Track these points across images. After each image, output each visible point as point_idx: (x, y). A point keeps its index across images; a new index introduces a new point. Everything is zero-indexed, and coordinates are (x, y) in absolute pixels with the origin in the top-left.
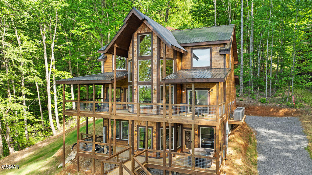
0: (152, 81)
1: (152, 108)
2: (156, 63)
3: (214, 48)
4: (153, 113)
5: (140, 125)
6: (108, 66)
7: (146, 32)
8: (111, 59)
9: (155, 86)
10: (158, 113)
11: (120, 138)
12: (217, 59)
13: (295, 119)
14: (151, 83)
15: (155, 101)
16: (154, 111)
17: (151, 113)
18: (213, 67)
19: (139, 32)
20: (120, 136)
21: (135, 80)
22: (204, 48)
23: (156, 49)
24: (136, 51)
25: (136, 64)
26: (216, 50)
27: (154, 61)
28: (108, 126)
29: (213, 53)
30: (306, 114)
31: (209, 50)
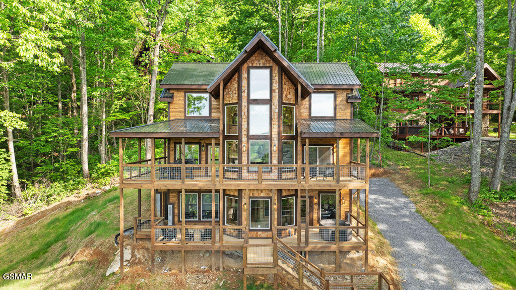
0: (271, 134)
1: (271, 171)
2: (277, 111)
3: (338, 93)
4: (273, 178)
5: (251, 195)
6: (177, 110)
7: (262, 65)
8: (182, 98)
9: (275, 142)
10: (280, 177)
11: (200, 219)
12: (343, 108)
13: (385, 180)
14: (270, 138)
15: (275, 161)
16: (274, 175)
17: (269, 178)
18: (337, 118)
19: (251, 65)
20: (200, 216)
21: (244, 133)
22: (327, 93)
23: (277, 91)
24: (246, 91)
25: (246, 110)
26: (342, 97)
27: (273, 107)
28: (177, 202)
29: (339, 100)
30: (394, 174)
31: (332, 95)
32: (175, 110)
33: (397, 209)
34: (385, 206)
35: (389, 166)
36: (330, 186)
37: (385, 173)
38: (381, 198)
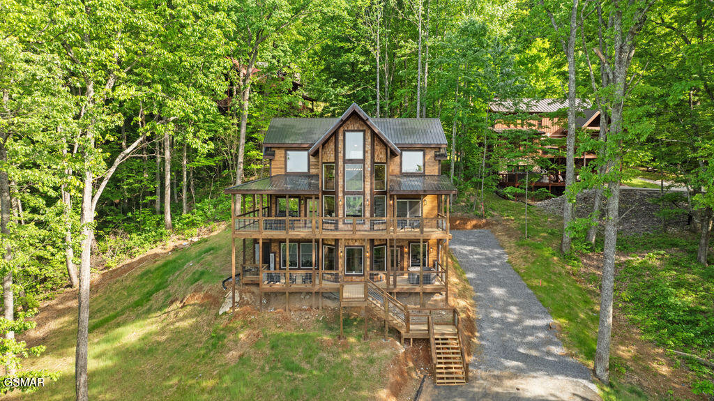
0: (364, 191)
1: (364, 223)
2: (369, 169)
3: (427, 151)
4: (366, 229)
5: (347, 244)
6: (279, 166)
7: (356, 129)
8: (283, 155)
9: (368, 197)
10: (372, 229)
11: (299, 266)
12: (432, 165)
13: (485, 231)
14: (364, 193)
15: (368, 214)
16: (367, 226)
17: (362, 229)
18: (426, 174)
19: (346, 129)
20: (299, 263)
21: (340, 189)
22: (416, 150)
23: (369, 152)
24: (342, 152)
25: (342, 169)
26: (430, 154)
27: (366, 166)
28: (278, 251)
29: (427, 157)
30: (496, 225)
31: (421, 153)
32: (276, 166)
33: (489, 259)
34: (478, 256)
35: (493, 216)
36: (415, 236)
37: (487, 224)
38: (477, 250)
